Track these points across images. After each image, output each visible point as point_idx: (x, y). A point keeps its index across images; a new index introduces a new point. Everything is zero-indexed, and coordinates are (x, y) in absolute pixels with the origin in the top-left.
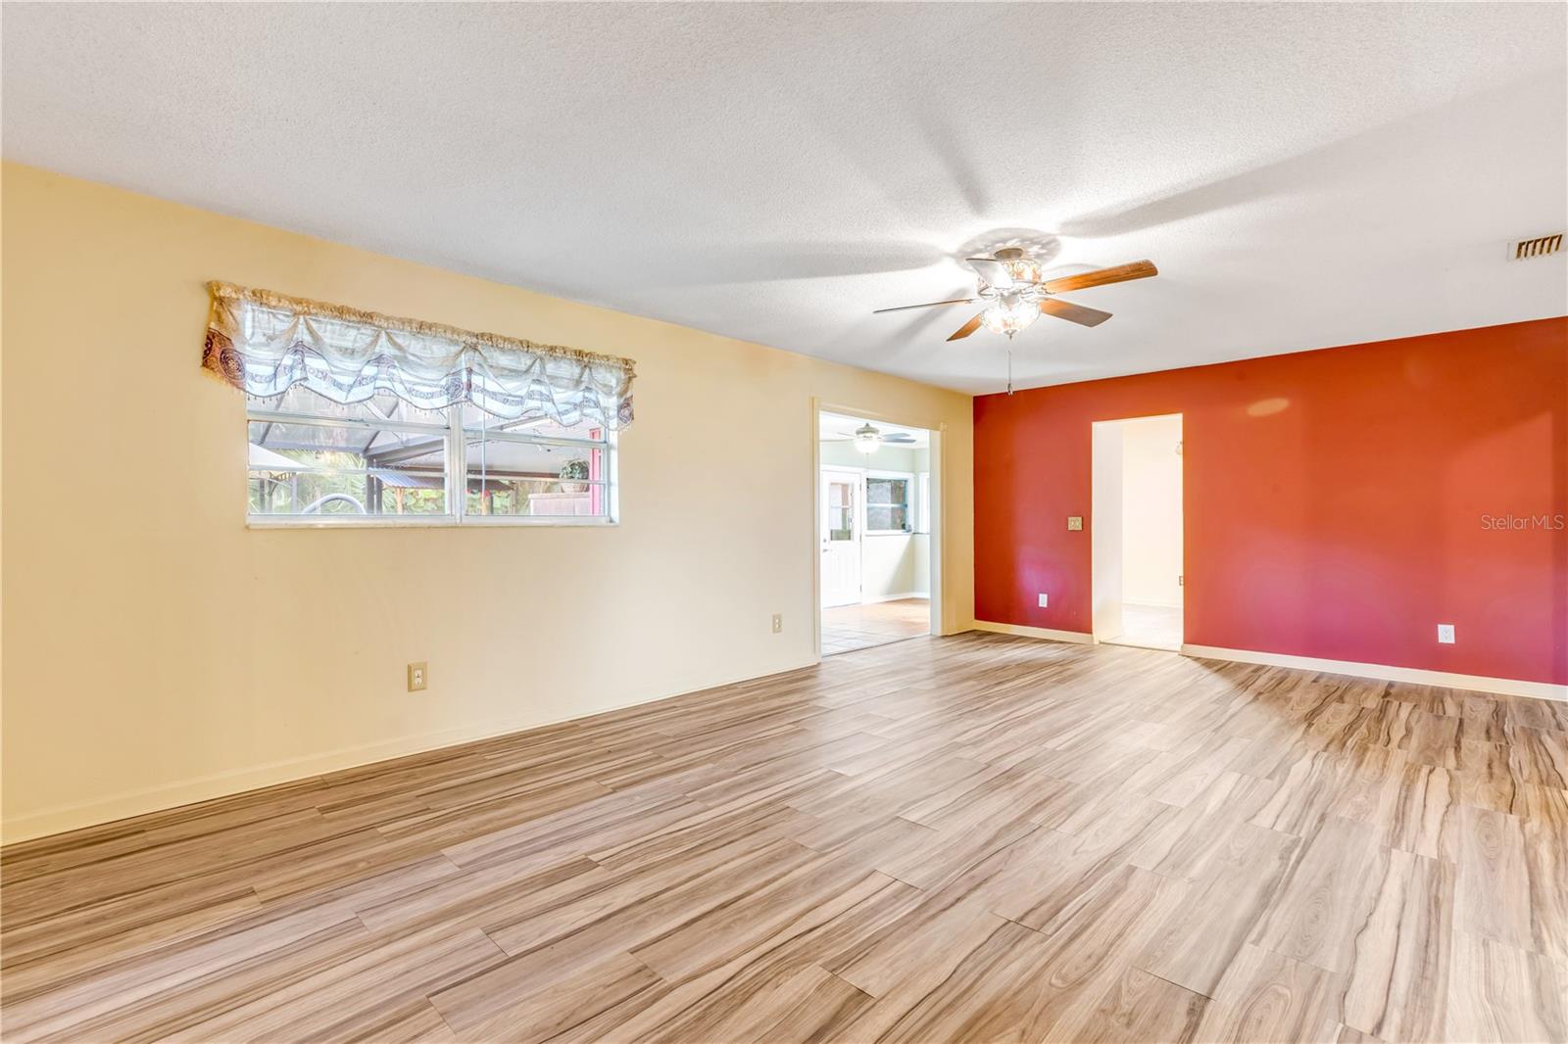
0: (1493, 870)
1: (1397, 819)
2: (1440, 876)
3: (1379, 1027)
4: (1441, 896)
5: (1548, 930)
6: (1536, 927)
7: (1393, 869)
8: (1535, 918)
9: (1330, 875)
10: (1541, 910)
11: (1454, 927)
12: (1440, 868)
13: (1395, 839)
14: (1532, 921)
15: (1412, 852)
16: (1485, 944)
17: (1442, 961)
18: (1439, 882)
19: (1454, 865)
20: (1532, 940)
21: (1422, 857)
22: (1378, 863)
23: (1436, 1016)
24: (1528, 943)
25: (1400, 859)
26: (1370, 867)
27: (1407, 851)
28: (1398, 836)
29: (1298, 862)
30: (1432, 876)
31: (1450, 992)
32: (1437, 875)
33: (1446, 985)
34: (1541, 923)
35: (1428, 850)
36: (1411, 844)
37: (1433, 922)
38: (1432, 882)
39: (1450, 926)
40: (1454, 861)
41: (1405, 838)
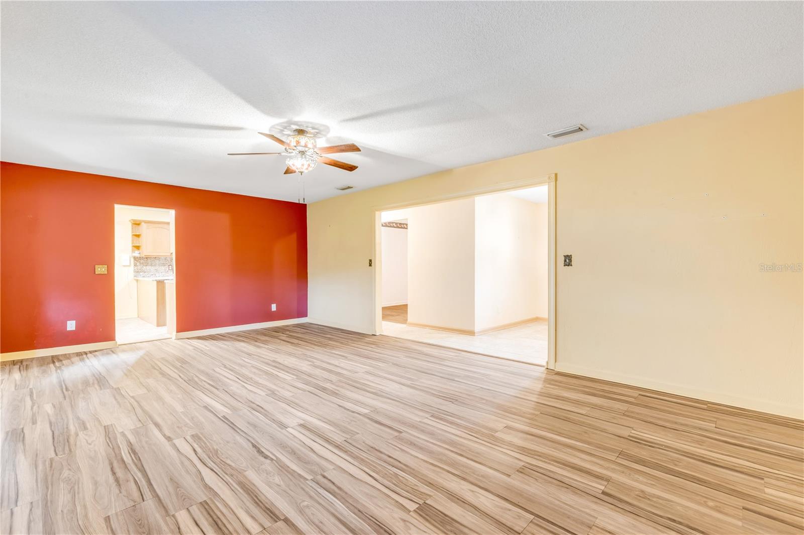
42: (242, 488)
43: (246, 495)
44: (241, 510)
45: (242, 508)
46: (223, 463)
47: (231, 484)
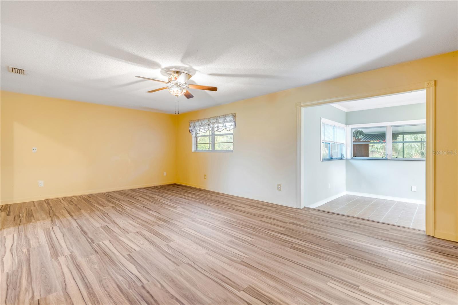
0: (41, 264)
1: (78, 266)
2: (55, 253)
3: (53, 228)
4: (52, 249)
5: (26, 254)
6: (29, 253)
7: (67, 249)
8: (29, 255)
9: (78, 240)
10: (27, 259)
11: (47, 244)
12: (56, 256)
13: (73, 258)
14: (30, 254)
15: (65, 256)
16: (40, 245)
17: (47, 238)
18: (54, 252)
19: (53, 259)
20: (30, 250)
21: (62, 256)
22: (71, 248)
23: (45, 232)
24: (31, 249)
25: (67, 253)
26: (72, 246)
27: (67, 255)
28: (73, 259)
29: (87, 239)
30: (57, 253)
31: (44, 235)
32: (56, 253)
33: (45, 236)
34: (27, 255)
35: (62, 259)
36: (67, 258)
37: (51, 243)
38: (56, 251)
39: (48, 244)
40: (53, 260)
41: (71, 260)
42: (116, 263)
43: (114, 260)
44: (118, 255)
45: (117, 256)
46: (125, 277)
47: (121, 265)
